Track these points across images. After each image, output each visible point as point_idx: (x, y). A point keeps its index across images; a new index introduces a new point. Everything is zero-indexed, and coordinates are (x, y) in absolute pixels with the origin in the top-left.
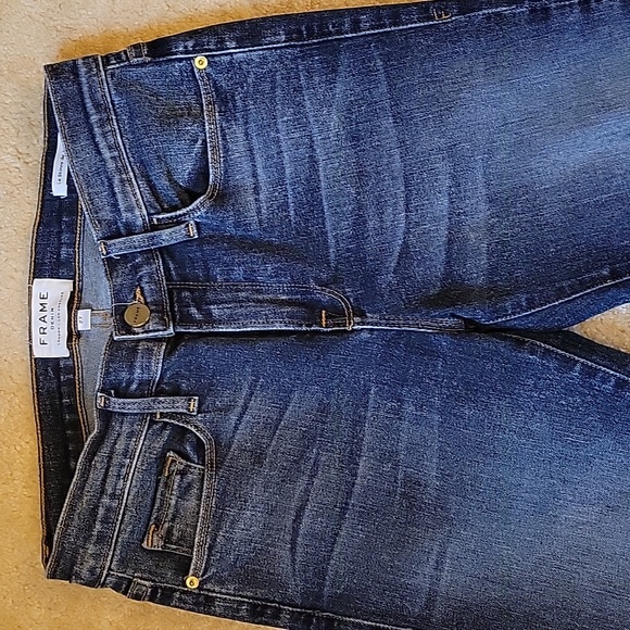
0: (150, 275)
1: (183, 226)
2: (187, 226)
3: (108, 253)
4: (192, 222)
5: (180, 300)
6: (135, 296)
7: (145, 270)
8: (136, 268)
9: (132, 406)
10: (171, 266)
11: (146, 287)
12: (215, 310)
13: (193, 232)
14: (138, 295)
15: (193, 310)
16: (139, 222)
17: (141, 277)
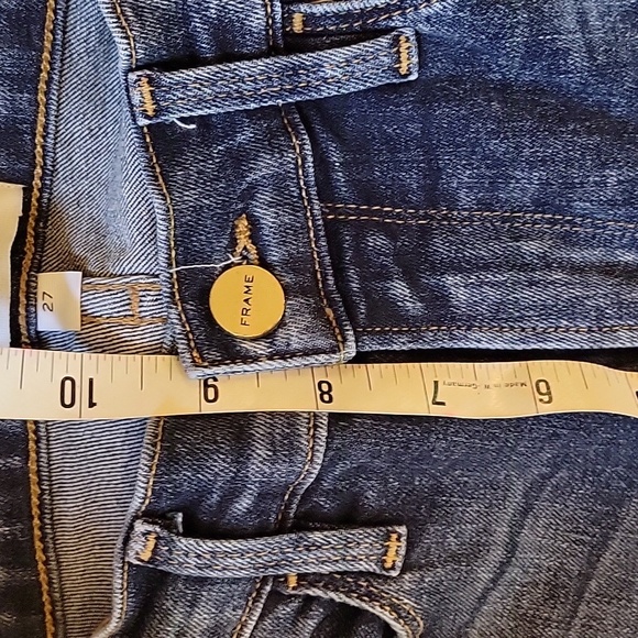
0: (279, 183)
1: (384, 41)
2: (396, 41)
3: (158, 112)
4: (409, 32)
5: (362, 258)
6: (233, 242)
7: (265, 166)
8: (238, 160)
9: (236, 559)
10: (336, 158)
11: (268, 218)
12: (458, 289)
13: (409, 61)
14: (243, 241)
15: (400, 289)
16: (257, 21)
17: (253, 187)
